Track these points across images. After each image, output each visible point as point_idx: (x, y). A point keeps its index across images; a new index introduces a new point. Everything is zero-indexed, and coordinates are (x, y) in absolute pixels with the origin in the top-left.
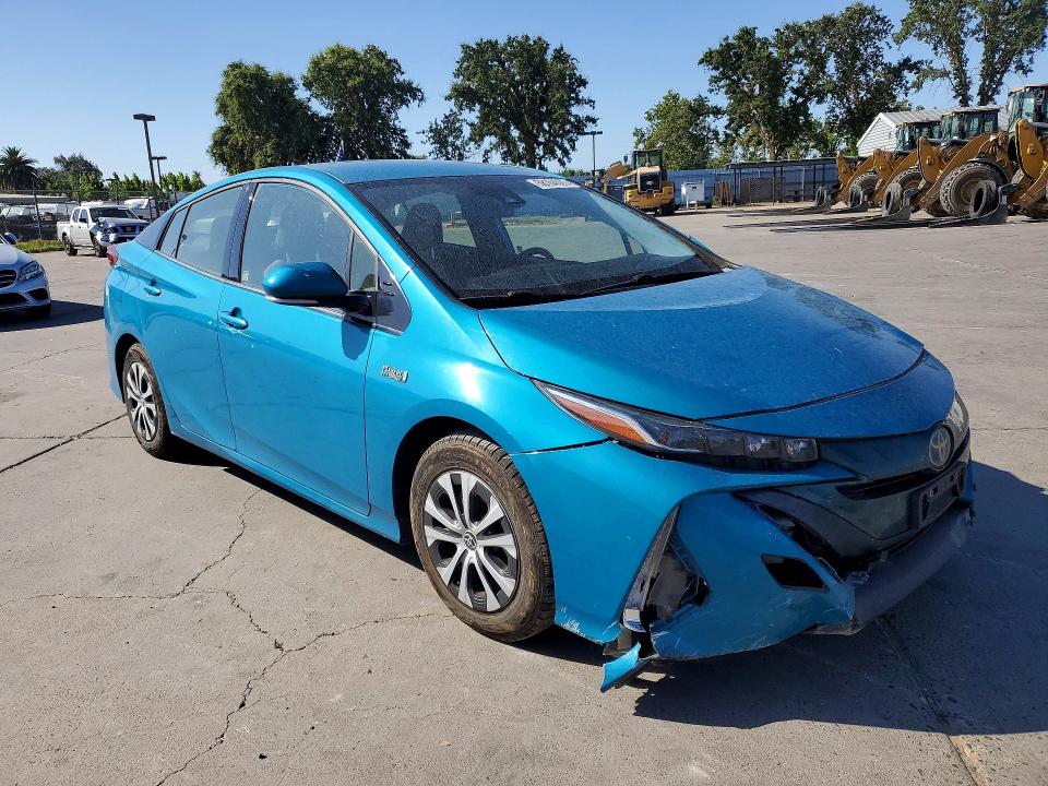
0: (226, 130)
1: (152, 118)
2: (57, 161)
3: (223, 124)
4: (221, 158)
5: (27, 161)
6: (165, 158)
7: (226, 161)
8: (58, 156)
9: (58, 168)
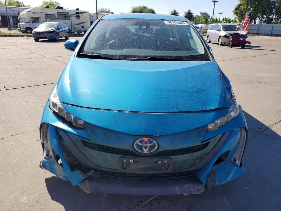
0: (240, 5)
1: (217, 2)
2: (201, 13)
3: (240, 3)
4: (236, 13)
5: (192, 13)
6: (222, 13)
7: (237, 14)
8: (201, 12)
9: (200, 15)
